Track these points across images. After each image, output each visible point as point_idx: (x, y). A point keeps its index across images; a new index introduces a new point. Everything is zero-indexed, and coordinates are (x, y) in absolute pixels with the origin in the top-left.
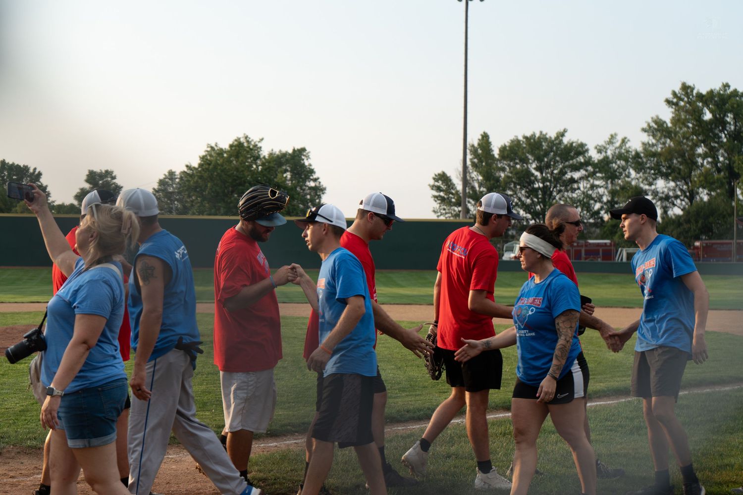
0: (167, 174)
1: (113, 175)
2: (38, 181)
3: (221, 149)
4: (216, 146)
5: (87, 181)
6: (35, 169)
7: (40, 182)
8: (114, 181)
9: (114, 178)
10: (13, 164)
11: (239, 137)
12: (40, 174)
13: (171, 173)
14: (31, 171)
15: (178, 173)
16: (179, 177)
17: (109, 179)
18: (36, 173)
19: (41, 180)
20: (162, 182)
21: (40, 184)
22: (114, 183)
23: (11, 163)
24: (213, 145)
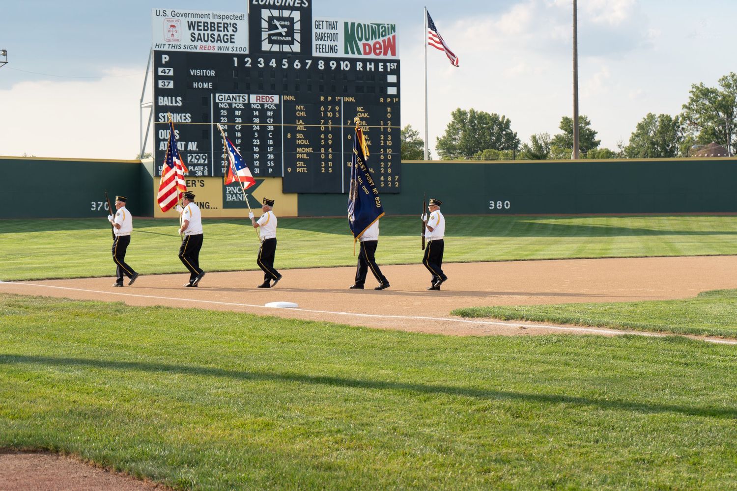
0: (646, 118)
1: (588, 121)
2: (508, 128)
3: (707, 89)
4: (702, 86)
5: (562, 128)
6: (504, 117)
7: (510, 130)
8: (588, 127)
9: (588, 123)
10: (482, 113)
11: (726, 75)
12: (508, 122)
13: (651, 117)
14: (500, 119)
15: (657, 115)
16: (659, 119)
17: (583, 125)
18: (505, 120)
19: (511, 127)
20: (640, 126)
21: (510, 131)
22: (588, 129)
23: (479, 112)
24: (698, 85)
